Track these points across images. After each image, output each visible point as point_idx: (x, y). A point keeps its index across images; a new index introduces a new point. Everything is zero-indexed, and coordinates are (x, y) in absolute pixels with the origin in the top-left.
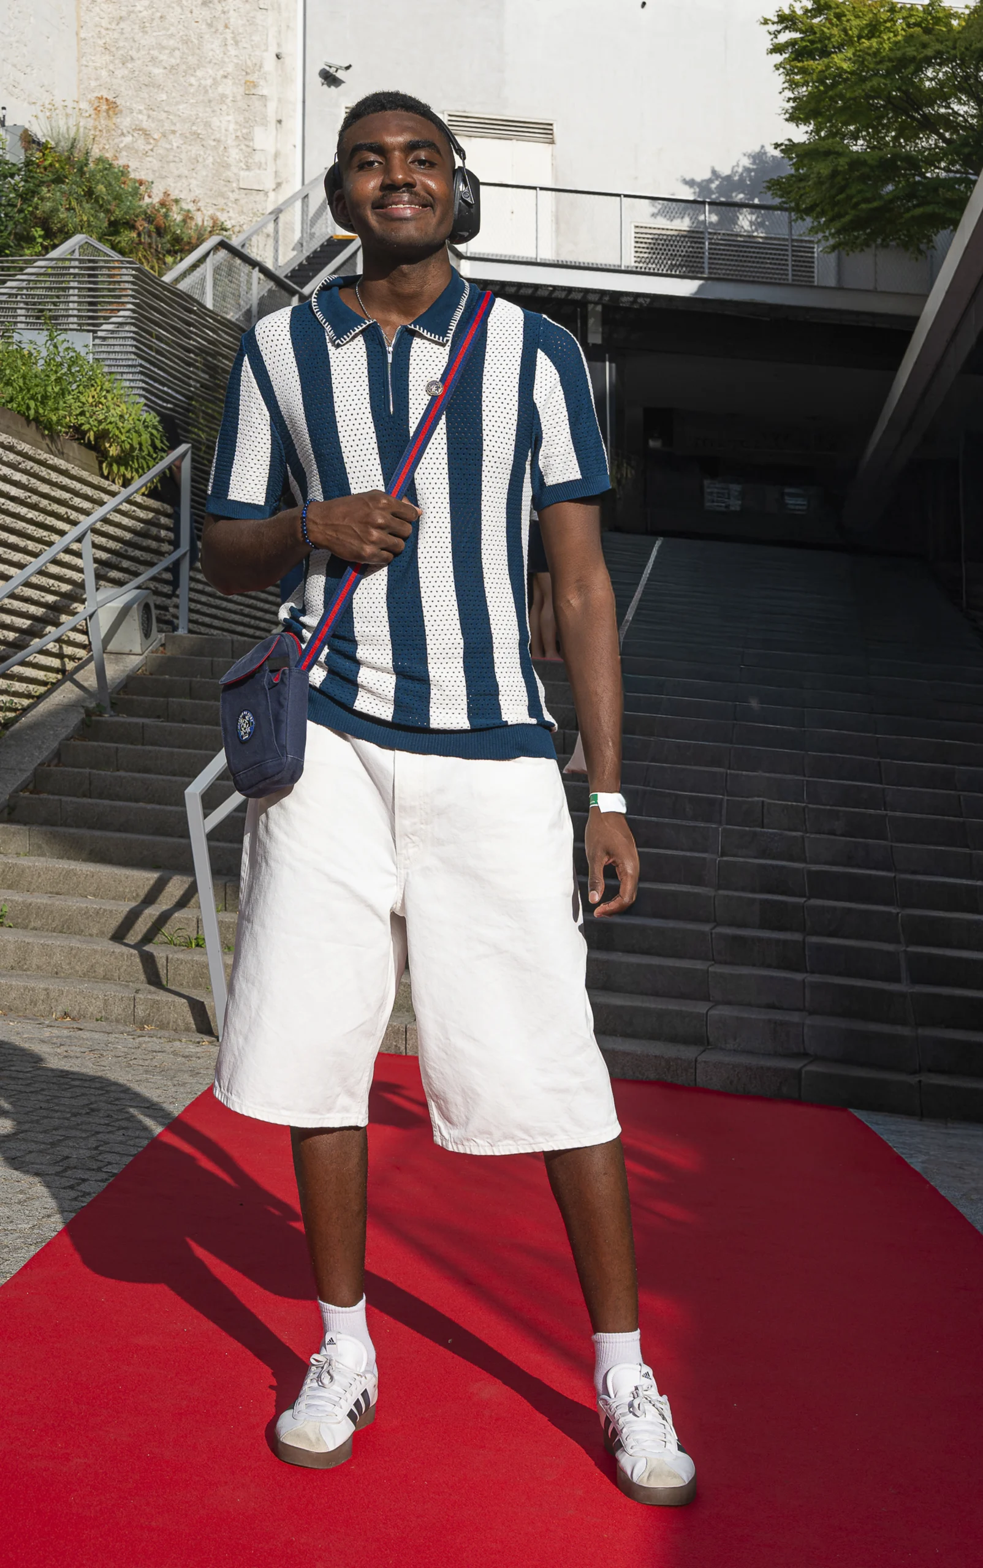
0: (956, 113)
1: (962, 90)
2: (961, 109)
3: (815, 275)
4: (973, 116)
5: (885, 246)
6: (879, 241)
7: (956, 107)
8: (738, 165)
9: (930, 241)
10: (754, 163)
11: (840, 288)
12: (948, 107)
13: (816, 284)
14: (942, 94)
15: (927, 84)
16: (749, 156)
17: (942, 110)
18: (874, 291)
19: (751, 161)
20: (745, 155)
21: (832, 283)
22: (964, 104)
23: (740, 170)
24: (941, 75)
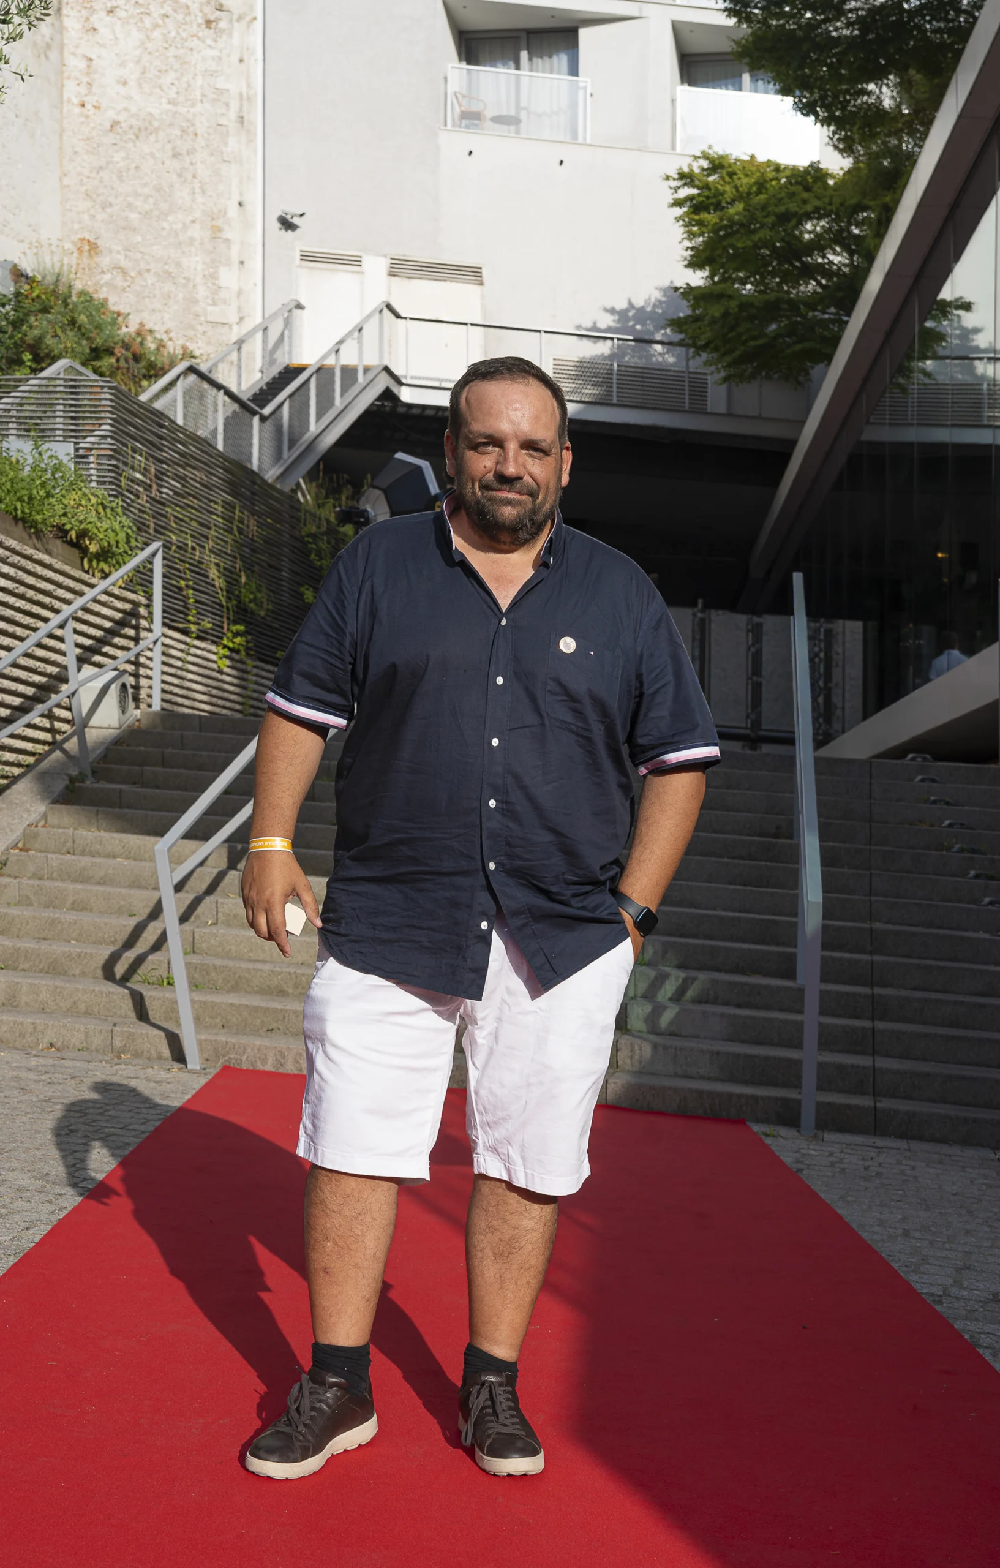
0: (831, 263)
1: (837, 243)
2: (836, 259)
3: (708, 403)
4: (845, 265)
5: (768, 377)
6: (764, 373)
7: (831, 257)
8: (650, 299)
9: (808, 374)
10: (665, 295)
11: (729, 415)
12: (824, 257)
13: (709, 410)
14: (819, 245)
15: (807, 236)
16: (660, 289)
17: (820, 260)
18: (759, 417)
19: (662, 293)
20: (656, 289)
21: (722, 409)
22: (838, 255)
23: (653, 300)
24: (818, 229)
